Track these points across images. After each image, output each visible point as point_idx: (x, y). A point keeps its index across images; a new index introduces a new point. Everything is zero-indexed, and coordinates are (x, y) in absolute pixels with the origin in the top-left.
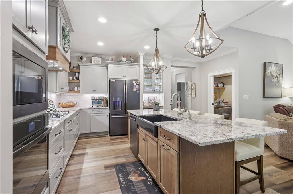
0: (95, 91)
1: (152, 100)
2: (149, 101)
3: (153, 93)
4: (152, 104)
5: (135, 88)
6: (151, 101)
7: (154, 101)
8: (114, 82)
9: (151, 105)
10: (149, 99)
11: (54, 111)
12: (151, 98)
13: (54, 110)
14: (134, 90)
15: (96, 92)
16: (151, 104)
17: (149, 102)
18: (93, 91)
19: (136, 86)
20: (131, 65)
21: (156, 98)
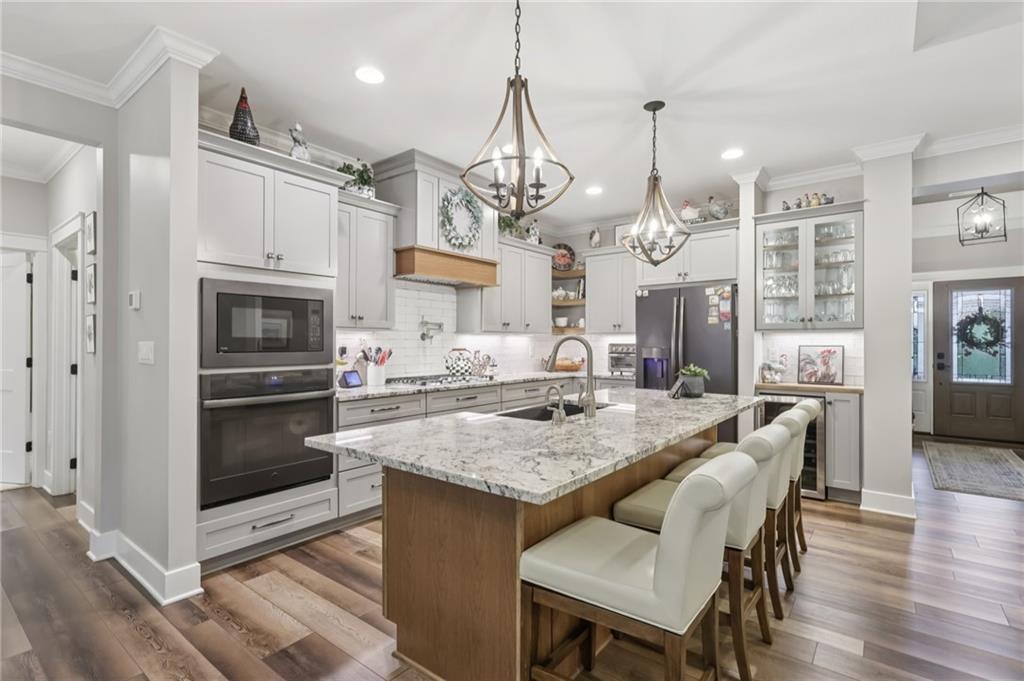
0: (619, 326)
1: (819, 361)
2: (802, 364)
3: (805, 329)
4: (813, 380)
5: (715, 314)
6: (808, 366)
7: (826, 363)
8: (646, 297)
9: (809, 383)
10: (802, 357)
11: (462, 374)
12: (814, 353)
13: (463, 371)
14: (710, 322)
15: (622, 330)
16: (806, 380)
17: (800, 370)
18: (615, 326)
19: (718, 306)
20: (713, 228)
21: (839, 351)
